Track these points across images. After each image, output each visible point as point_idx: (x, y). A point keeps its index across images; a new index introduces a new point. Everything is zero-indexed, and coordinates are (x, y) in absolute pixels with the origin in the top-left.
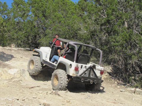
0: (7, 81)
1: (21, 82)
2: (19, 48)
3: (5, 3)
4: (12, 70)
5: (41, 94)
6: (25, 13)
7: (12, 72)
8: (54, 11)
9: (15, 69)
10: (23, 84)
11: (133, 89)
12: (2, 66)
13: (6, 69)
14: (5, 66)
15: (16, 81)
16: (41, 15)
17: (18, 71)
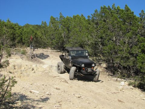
0: (41, 73)
1: (49, 73)
2: (53, 50)
3: (45, 22)
4: (45, 65)
5: (57, 82)
6: (56, 29)
7: (45, 67)
8: (75, 27)
10: (50, 74)
11: (116, 79)
12: (39, 63)
13: (41, 65)
14: (41, 63)
15: (47, 72)
16: (66, 30)
17: (48, 66)
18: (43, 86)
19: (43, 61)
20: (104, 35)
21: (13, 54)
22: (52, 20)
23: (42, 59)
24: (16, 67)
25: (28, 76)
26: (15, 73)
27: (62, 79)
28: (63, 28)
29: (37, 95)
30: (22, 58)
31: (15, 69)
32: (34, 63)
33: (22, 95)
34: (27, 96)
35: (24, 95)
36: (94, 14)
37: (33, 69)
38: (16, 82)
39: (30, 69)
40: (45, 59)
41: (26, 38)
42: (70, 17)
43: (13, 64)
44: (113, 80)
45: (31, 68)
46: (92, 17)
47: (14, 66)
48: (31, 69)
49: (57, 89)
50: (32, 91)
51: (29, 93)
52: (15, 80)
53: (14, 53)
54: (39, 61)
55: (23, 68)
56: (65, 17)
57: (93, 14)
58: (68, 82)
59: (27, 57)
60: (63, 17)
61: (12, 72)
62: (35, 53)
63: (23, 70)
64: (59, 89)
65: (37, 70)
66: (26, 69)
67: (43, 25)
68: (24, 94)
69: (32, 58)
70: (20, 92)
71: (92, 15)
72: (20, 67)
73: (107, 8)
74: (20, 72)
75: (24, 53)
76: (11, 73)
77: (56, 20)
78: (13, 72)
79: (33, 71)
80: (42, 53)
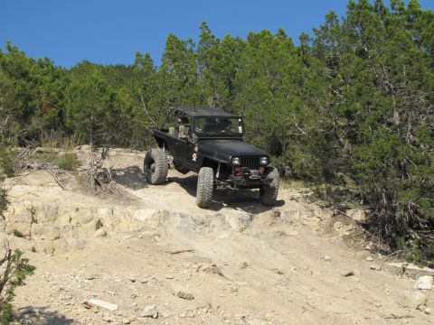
0: (128, 236)
1: (157, 238)
3: (147, 56)
4: (142, 211)
5: (186, 271)
6: (187, 80)
7: (143, 215)
9: (148, 210)
10: (161, 243)
11: (399, 265)
12: (122, 202)
13: (129, 209)
14: (130, 201)
15: (148, 236)
16: (221, 84)
17: (153, 215)
18: (132, 286)
19: (138, 193)
20: (358, 105)
21: (29, 167)
22: (172, 49)
23: (135, 188)
24: (40, 216)
25: (81, 246)
26: (34, 237)
27: (202, 260)
28: (212, 77)
29: (110, 318)
30: (62, 184)
31: (34, 221)
32: (104, 201)
33: (56, 318)
34: (72, 320)
35: (64, 317)
36: (323, 28)
37: (99, 224)
38: (31, 269)
39: (88, 221)
40: (143, 187)
41: (78, 112)
42: (236, 40)
43: (28, 203)
44: (389, 267)
45: (92, 219)
46: (315, 37)
47: (33, 211)
48: (93, 223)
49: (181, 296)
50: (92, 301)
51: (81, 310)
52: (27, 260)
53: (32, 165)
54: (121, 196)
55: (63, 220)
56: (218, 40)
57: (319, 29)
58: (223, 271)
59: (81, 180)
60: (213, 37)
61: (24, 233)
62: (107, 164)
63: (64, 227)
64: (190, 298)
65: (112, 225)
66: (74, 223)
67: (139, 65)
68: (62, 312)
69: (97, 183)
70: (49, 307)
71: (314, 30)
72: (54, 214)
73: (373, 5)
74: (51, 235)
75: (69, 165)
76: (19, 235)
77: (188, 47)
78: (27, 232)
79: (101, 231)
80: (135, 167)
